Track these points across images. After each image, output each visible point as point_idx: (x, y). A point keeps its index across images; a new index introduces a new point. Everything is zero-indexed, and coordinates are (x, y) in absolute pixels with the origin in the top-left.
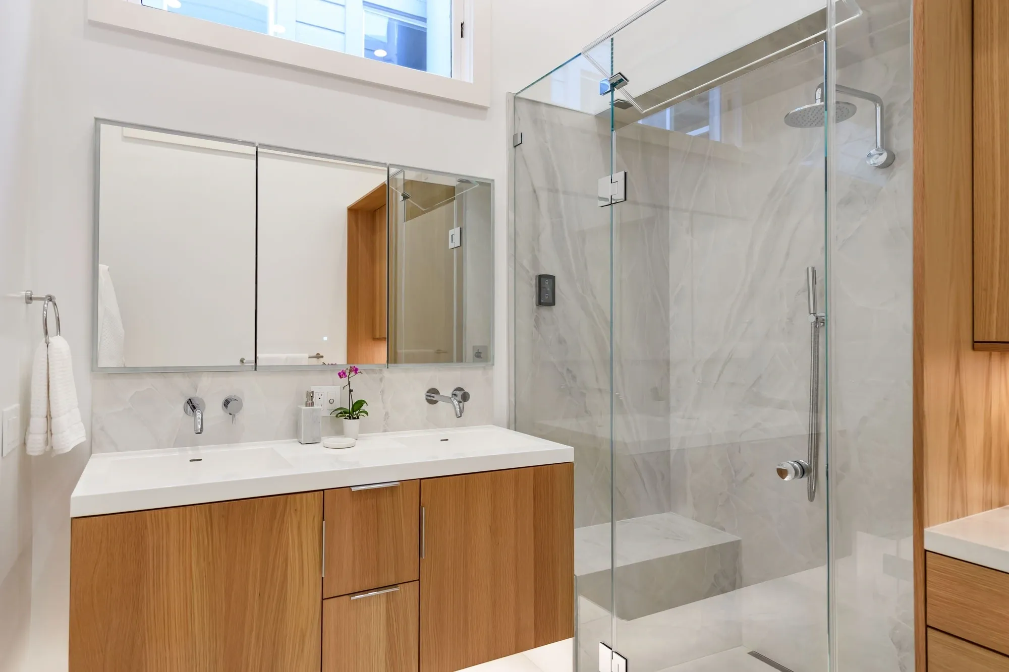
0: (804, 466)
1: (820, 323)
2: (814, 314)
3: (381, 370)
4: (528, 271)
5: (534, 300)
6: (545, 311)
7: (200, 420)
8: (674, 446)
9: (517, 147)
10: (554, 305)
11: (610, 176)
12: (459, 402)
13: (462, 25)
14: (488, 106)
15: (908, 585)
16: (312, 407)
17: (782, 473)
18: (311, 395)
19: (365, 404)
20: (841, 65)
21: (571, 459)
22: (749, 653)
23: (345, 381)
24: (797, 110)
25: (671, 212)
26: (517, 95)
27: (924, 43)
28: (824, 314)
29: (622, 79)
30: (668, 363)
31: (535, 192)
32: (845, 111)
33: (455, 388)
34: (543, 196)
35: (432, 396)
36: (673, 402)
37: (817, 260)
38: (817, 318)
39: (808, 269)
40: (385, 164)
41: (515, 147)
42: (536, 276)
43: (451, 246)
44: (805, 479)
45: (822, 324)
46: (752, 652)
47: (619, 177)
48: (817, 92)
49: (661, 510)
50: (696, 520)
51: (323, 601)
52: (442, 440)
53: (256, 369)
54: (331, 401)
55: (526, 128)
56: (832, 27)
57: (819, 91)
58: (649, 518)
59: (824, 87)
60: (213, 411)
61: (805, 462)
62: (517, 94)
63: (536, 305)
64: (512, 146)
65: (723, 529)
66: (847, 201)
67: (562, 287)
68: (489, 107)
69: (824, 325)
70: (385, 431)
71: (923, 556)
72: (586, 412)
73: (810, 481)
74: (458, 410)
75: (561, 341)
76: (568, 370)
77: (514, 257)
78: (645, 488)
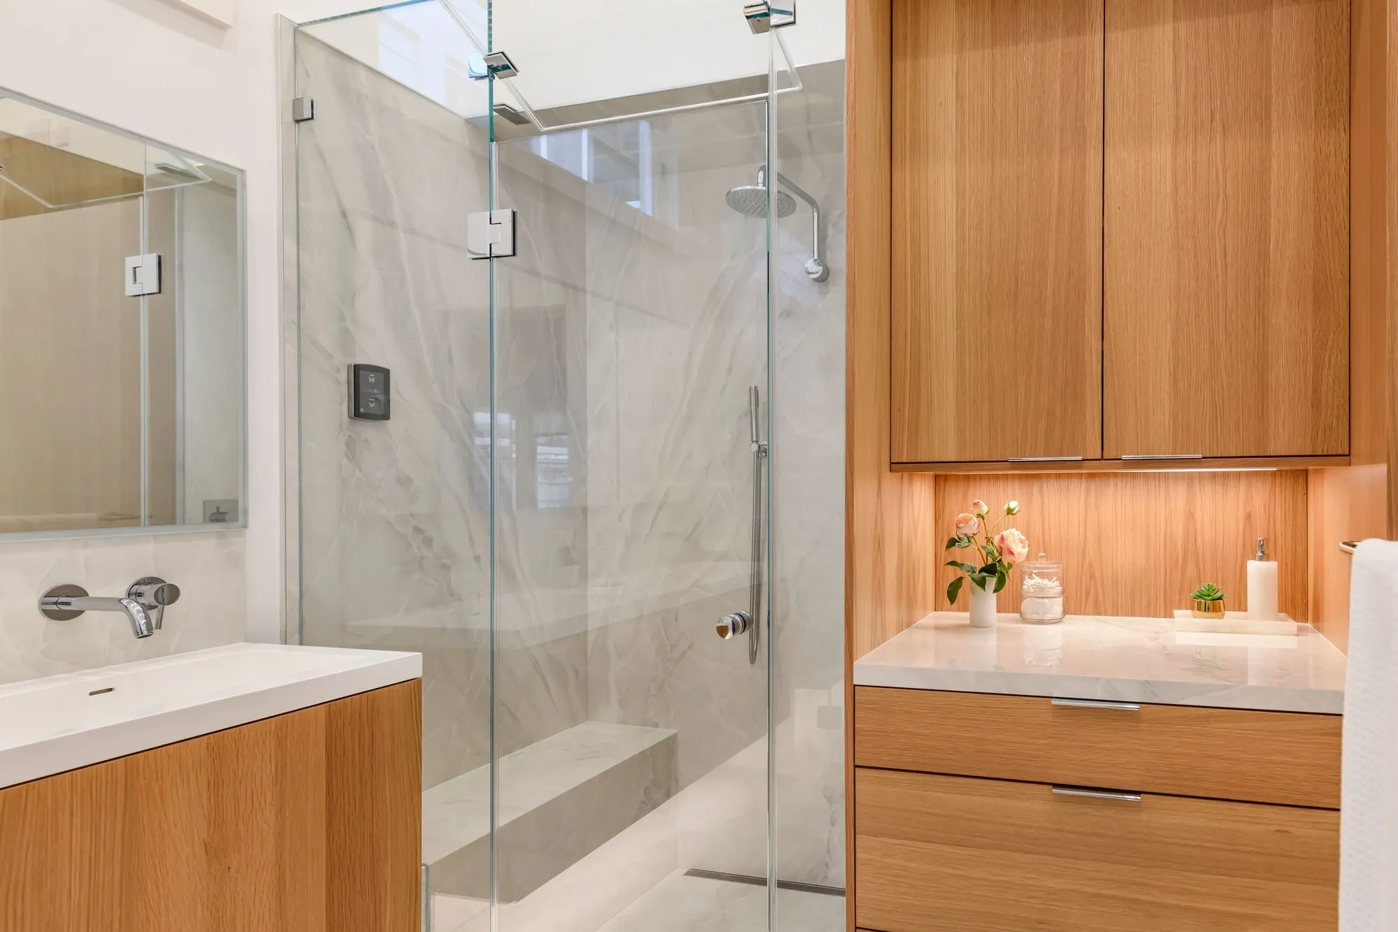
0: (745, 618)
1: (763, 452)
2: (757, 441)
4: (331, 357)
5: (344, 408)
6: (367, 429)
8: (593, 624)
9: (302, 124)
10: (388, 418)
11: (489, 212)
12: (147, 608)
14: (231, 24)
15: (839, 733)
17: (722, 631)
20: (782, 154)
21: (416, 672)
22: (685, 874)
24: (739, 188)
25: (588, 297)
26: (300, 28)
27: (855, 135)
28: (766, 443)
29: (508, 65)
30: (585, 510)
31: (344, 214)
32: (786, 207)
33: (132, 582)
34: (364, 229)
35: (63, 602)
36: (592, 565)
37: (760, 380)
38: (759, 447)
39: (750, 387)
41: (297, 121)
42: (349, 366)
43: (131, 289)
44: (747, 633)
45: (764, 454)
46: (689, 871)
47: (505, 216)
48: (760, 175)
49: (574, 721)
50: (622, 723)
52: (91, 694)
55: (320, 90)
56: (774, 92)
57: (761, 174)
58: (555, 738)
59: (766, 170)
61: (746, 612)
62: (300, 25)
63: (350, 417)
64: (289, 118)
65: (656, 725)
66: (788, 314)
67: (403, 389)
68: (231, 27)
69: (766, 455)
71: (853, 691)
72: (451, 594)
73: (751, 636)
74: (143, 622)
75: (404, 481)
76: (417, 530)
77: (295, 327)
78: (550, 696)
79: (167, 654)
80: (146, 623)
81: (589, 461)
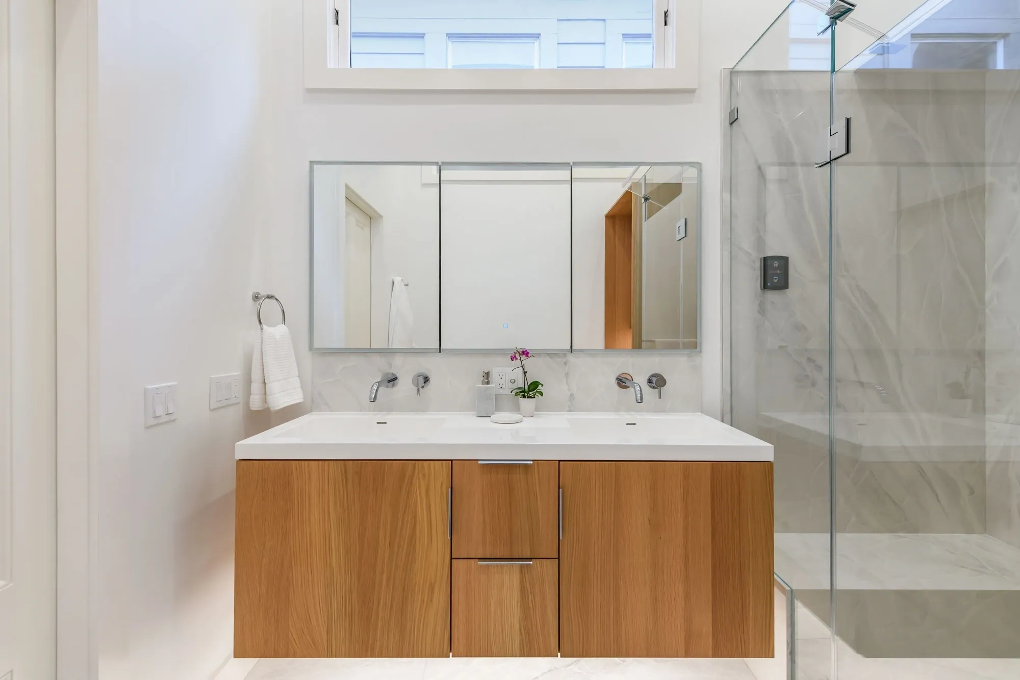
3: (565, 355)
4: (749, 254)
5: (758, 283)
6: (773, 296)
7: (374, 391)
8: (991, 457)
9: (733, 124)
10: (787, 288)
11: (829, 128)
13: (666, 13)
14: (696, 87)
16: (488, 386)
18: (487, 375)
19: (540, 386)
21: (770, 457)
23: (517, 363)
25: (988, 169)
26: (734, 70)
29: (849, 8)
30: (981, 355)
31: (759, 168)
33: (650, 375)
34: (772, 173)
35: (622, 382)
36: (990, 401)
40: (569, 163)
41: (731, 124)
42: (761, 258)
47: (839, 125)
51: (452, 560)
52: (627, 424)
53: (440, 352)
54: (513, 381)
60: (405, 384)
62: (733, 68)
63: (761, 289)
64: (728, 123)
67: (799, 269)
68: (699, 90)
70: (570, 411)
74: (639, 395)
75: (799, 328)
76: (809, 360)
77: (729, 240)
78: (939, 501)
79: (664, 411)
80: (641, 396)
81: (987, 311)
